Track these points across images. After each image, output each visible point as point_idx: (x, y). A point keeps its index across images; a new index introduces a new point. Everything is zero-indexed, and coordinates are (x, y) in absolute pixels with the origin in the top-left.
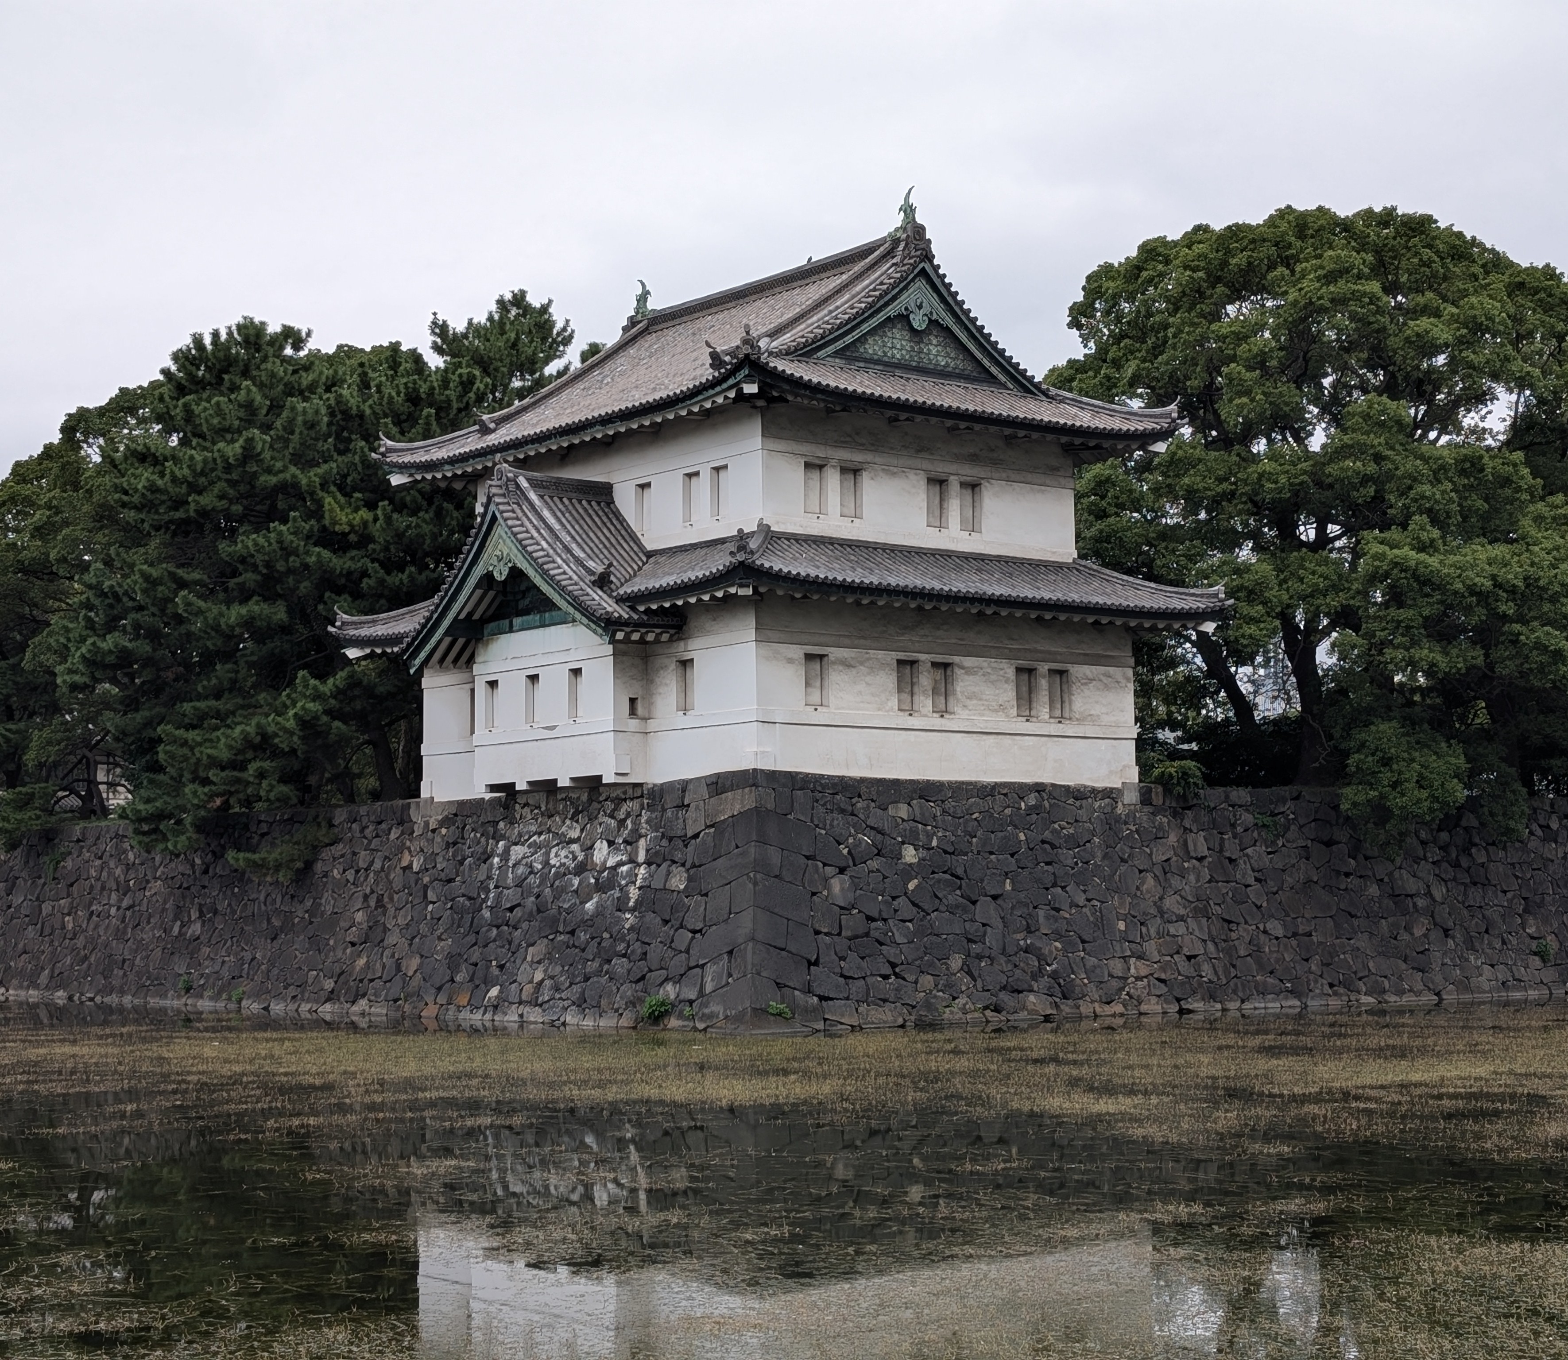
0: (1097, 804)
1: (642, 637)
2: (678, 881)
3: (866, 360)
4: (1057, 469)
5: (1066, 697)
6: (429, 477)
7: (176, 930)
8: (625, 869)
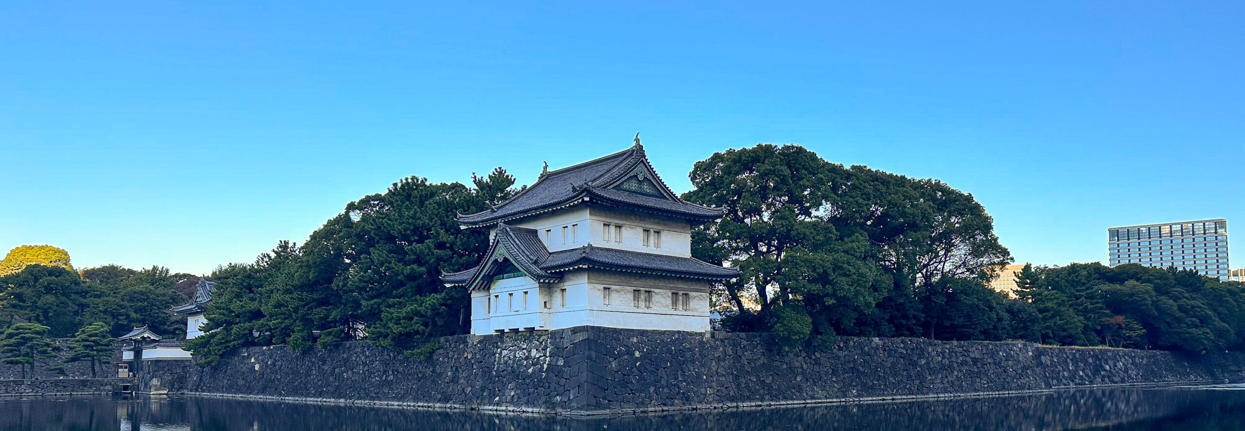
0: (697, 338)
1: (549, 281)
2: (561, 363)
3: (623, 190)
4: (685, 227)
5: (688, 303)
6: (474, 227)
7: (384, 378)
8: (542, 358)
